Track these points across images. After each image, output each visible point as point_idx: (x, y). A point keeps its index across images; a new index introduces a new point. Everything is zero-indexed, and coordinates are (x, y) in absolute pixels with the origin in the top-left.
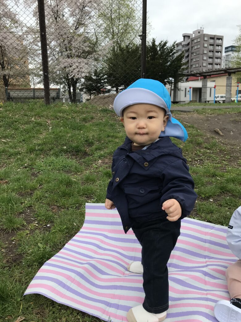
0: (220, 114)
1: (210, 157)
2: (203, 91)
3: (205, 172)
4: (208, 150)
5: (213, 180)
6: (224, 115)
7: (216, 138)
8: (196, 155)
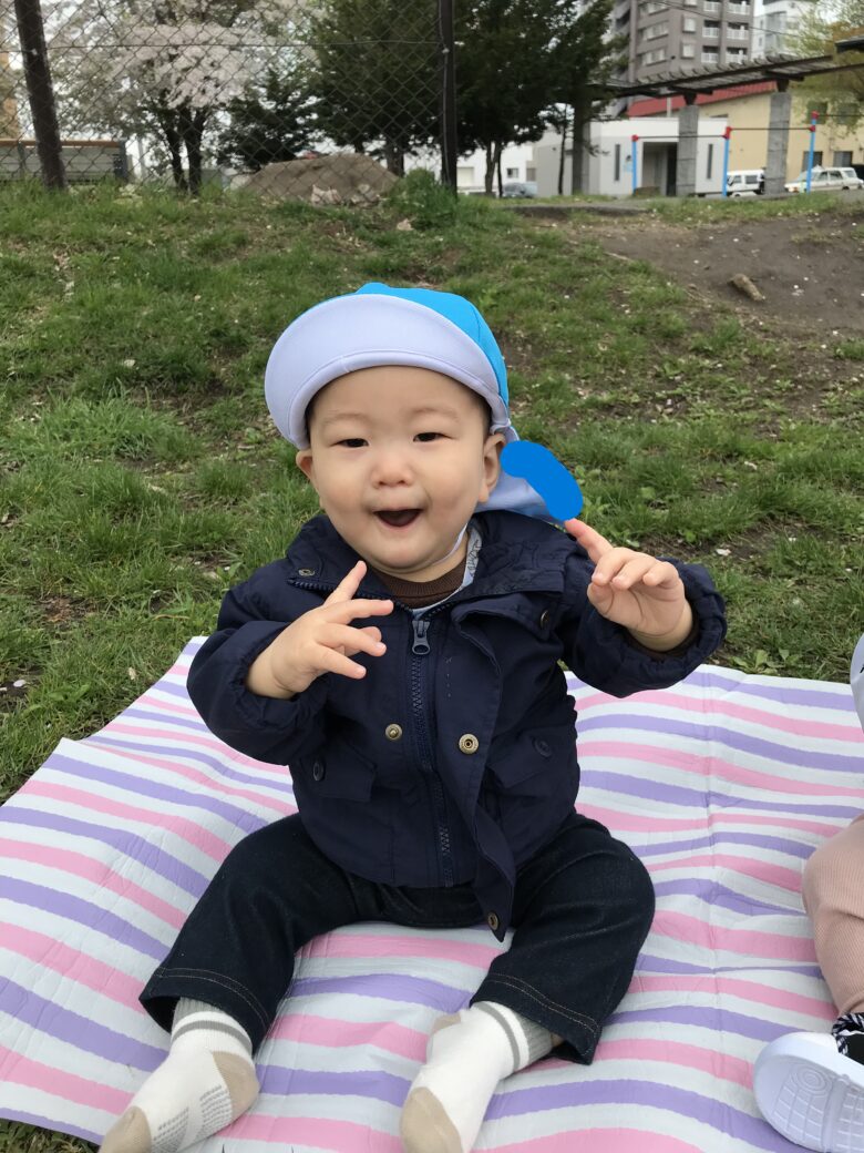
0: (751, 219)
1: (715, 387)
2: (681, 154)
3: (696, 442)
4: (707, 357)
5: (729, 471)
6: (766, 223)
7: (736, 313)
8: (660, 382)
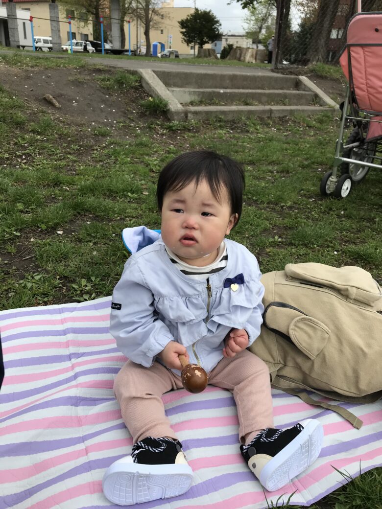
0: (49, 67)
1: (44, 149)
2: (10, 26)
4: (39, 134)
5: (57, 192)
6: (56, 69)
7: (49, 113)
8: (18, 147)
